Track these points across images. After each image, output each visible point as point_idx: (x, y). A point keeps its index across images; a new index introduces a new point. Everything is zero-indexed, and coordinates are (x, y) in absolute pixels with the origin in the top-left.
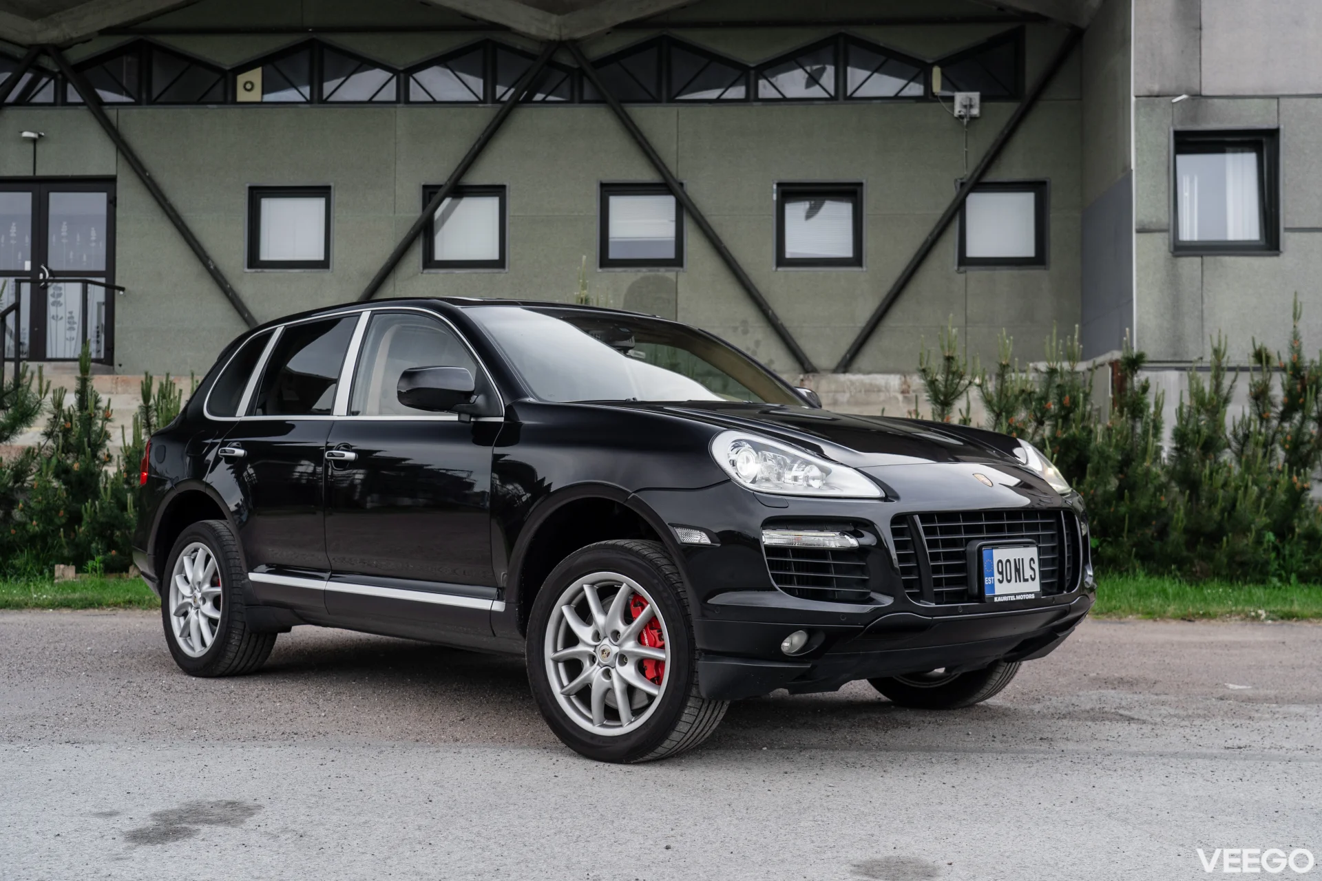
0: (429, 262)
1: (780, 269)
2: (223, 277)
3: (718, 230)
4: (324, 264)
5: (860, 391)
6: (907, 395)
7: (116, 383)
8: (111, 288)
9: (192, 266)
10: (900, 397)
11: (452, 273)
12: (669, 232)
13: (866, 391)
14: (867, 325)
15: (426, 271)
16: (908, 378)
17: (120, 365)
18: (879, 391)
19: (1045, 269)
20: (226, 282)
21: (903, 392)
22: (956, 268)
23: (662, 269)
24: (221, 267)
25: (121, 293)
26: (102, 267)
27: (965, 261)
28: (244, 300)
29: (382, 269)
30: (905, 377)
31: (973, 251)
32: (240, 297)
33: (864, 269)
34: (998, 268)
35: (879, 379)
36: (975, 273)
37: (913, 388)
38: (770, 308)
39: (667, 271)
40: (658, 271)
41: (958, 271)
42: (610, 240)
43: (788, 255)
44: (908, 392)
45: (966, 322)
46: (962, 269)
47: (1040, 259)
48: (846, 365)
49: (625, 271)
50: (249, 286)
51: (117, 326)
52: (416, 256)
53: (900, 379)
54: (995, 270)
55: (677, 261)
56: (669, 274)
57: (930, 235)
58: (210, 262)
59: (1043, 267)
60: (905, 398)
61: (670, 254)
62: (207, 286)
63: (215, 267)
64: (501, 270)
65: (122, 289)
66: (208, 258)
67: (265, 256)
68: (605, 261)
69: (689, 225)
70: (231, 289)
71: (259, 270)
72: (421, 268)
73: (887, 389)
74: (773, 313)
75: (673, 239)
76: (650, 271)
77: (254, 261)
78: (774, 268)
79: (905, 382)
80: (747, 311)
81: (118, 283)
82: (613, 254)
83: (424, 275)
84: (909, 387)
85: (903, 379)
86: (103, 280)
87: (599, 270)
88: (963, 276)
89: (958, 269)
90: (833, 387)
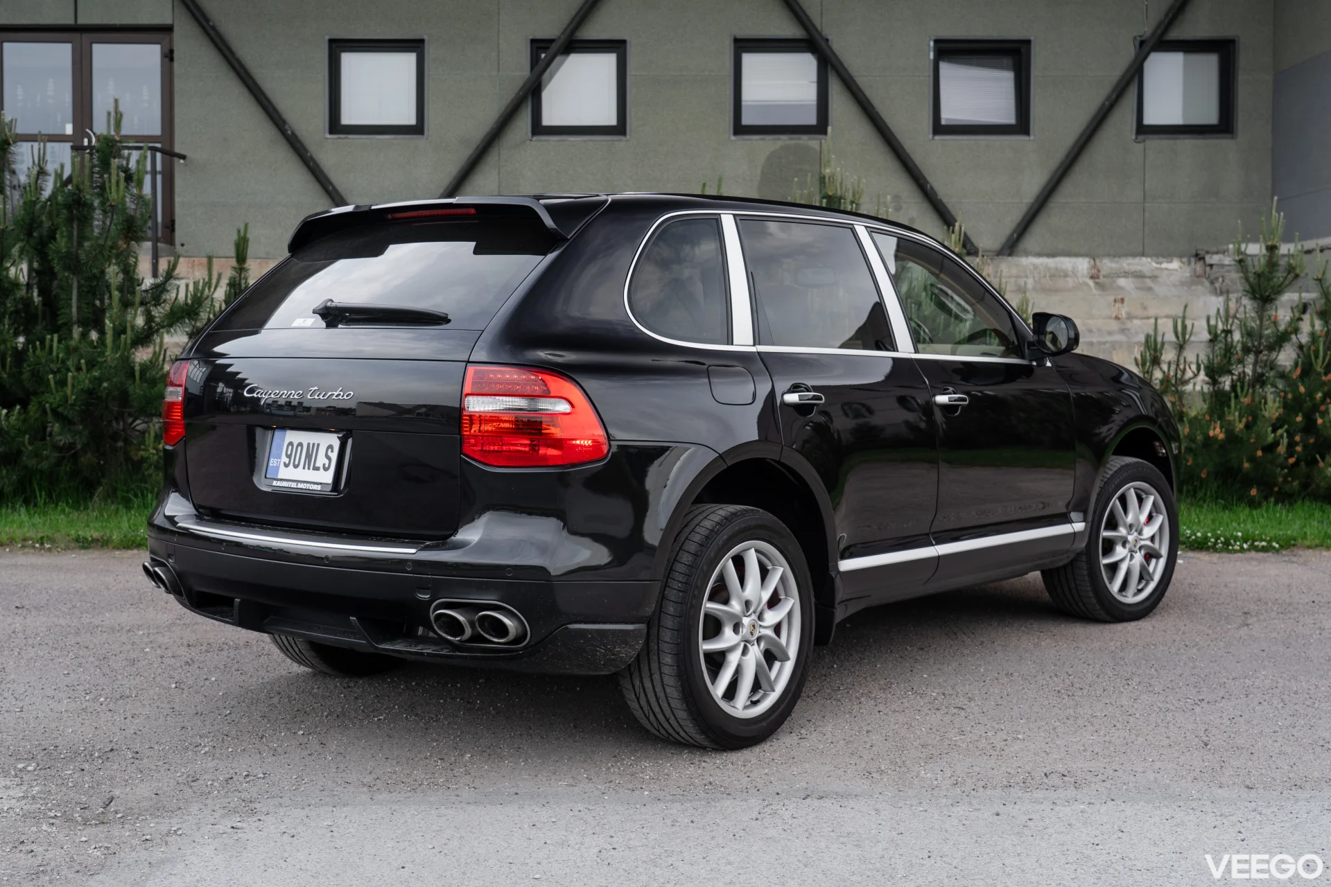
0: (538, 129)
1: (937, 138)
2: (300, 142)
3: (868, 93)
4: (418, 129)
5: (1045, 277)
6: (1097, 280)
7: (193, 266)
8: (170, 154)
9: (266, 130)
10: (1091, 283)
11: (565, 141)
12: (809, 94)
13: (1050, 277)
14: (1036, 200)
15: (535, 138)
16: (1097, 261)
17: (182, 245)
18: (1066, 276)
19: (1232, 138)
20: (306, 151)
21: (1092, 277)
22: (1134, 137)
23: (805, 137)
24: (297, 133)
25: (182, 161)
26: (156, 130)
27: (1144, 130)
28: (326, 170)
29: (486, 135)
30: (1094, 260)
31: (1150, 119)
32: (321, 165)
33: (1032, 137)
34: (1182, 136)
35: (1066, 263)
36: (1155, 144)
37: (1102, 273)
38: (927, 182)
39: (810, 139)
40: (800, 139)
41: (1136, 141)
42: (744, 103)
43: (943, 122)
44: (1098, 277)
45: (1144, 198)
46: (1141, 137)
47: (1225, 125)
48: (1011, 247)
49: (762, 139)
50: (329, 152)
51: (177, 200)
52: (524, 121)
53: (1089, 262)
54: (1176, 139)
55: (820, 128)
56: (812, 142)
57: (1107, 99)
58: (287, 127)
59: (1230, 136)
60: (1097, 284)
61: (811, 119)
62: (283, 153)
63: (293, 133)
64: (621, 138)
65: (183, 157)
66: (284, 122)
67: (346, 119)
68: (740, 129)
69: (835, 88)
70: (312, 158)
71: (342, 136)
72: (530, 135)
73: (1075, 273)
74: (932, 188)
75: (815, 103)
76: (791, 139)
77: (336, 126)
78: (931, 136)
79: (1095, 266)
80: (901, 185)
81: (177, 149)
82: (747, 120)
83: (533, 143)
84: (1099, 271)
85: (1092, 262)
86: (159, 145)
87: (733, 138)
88: (1141, 146)
89: (1136, 138)
90: (1014, 271)
